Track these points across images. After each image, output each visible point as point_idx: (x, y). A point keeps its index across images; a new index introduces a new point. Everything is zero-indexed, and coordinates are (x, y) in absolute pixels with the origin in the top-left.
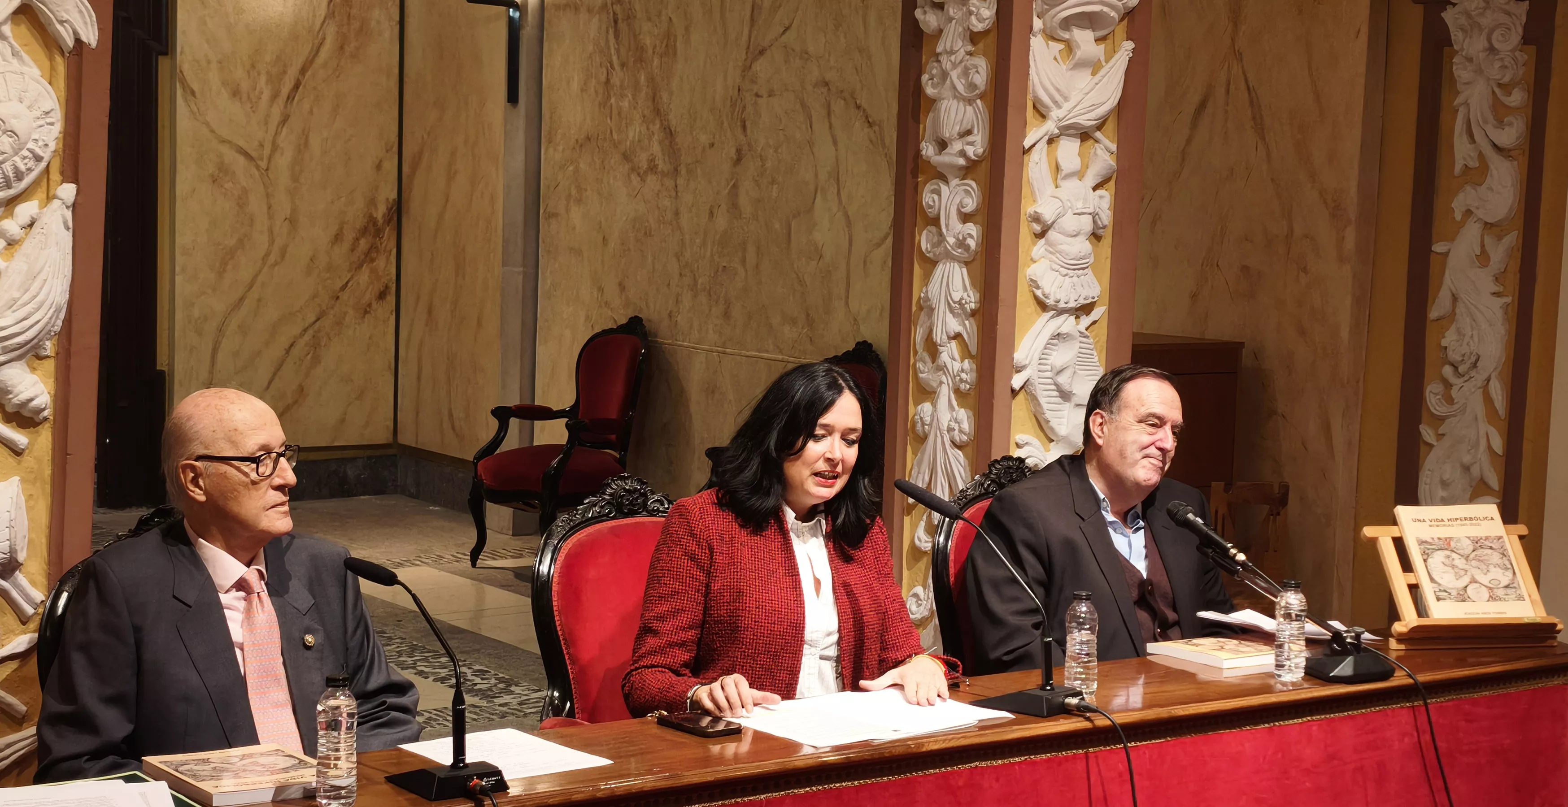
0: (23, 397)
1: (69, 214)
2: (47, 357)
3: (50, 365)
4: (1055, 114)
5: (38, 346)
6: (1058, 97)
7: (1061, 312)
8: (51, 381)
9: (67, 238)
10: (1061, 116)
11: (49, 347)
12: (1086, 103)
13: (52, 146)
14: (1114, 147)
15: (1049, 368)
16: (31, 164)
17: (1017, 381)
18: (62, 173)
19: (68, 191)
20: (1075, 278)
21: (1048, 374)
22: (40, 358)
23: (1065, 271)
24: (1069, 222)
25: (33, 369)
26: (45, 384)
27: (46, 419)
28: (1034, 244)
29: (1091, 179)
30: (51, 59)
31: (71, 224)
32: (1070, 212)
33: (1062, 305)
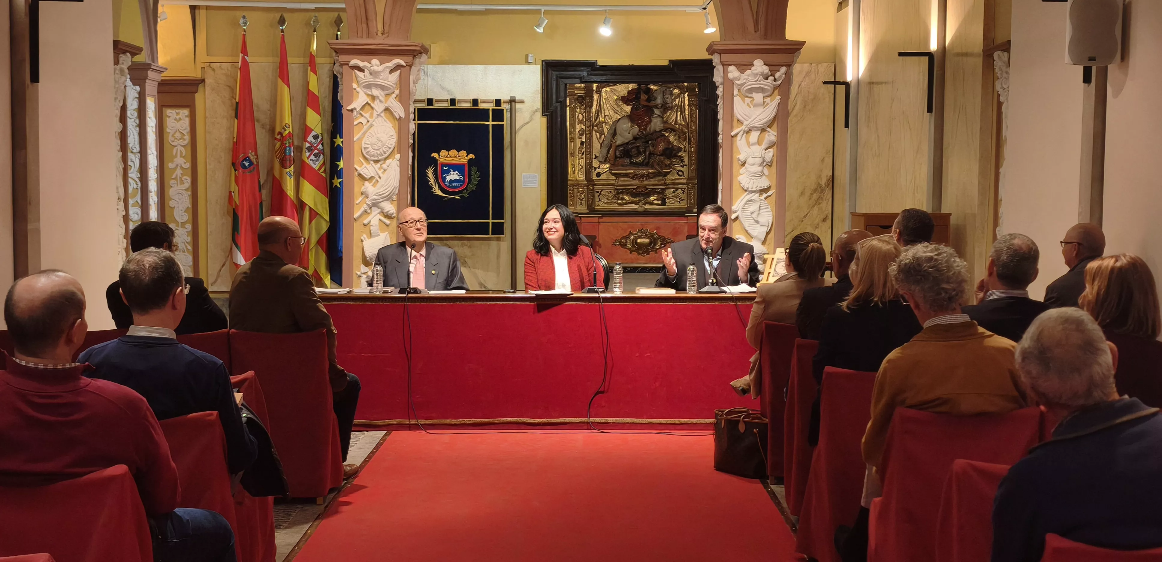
0: (386, 211)
1: (398, 163)
2: (395, 200)
3: (396, 202)
4: (745, 123)
5: (391, 197)
6: (745, 117)
7: (752, 192)
8: (396, 207)
9: (398, 169)
10: (747, 124)
11: (395, 198)
12: (758, 119)
13: (394, 144)
14: (775, 134)
15: (749, 212)
16: (388, 149)
17: (733, 216)
18: (397, 151)
19: (398, 156)
20: (755, 180)
21: (749, 214)
22: (394, 201)
23: (750, 178)
24: (750, 161)
25: (392, 204)
26: (395, 208)
27: (394, 217)
28: (741, 168)
29: (764, 146)
30: (395, 122)
31: (399, 165)
32: (751, 157)
33: (750, 189)
